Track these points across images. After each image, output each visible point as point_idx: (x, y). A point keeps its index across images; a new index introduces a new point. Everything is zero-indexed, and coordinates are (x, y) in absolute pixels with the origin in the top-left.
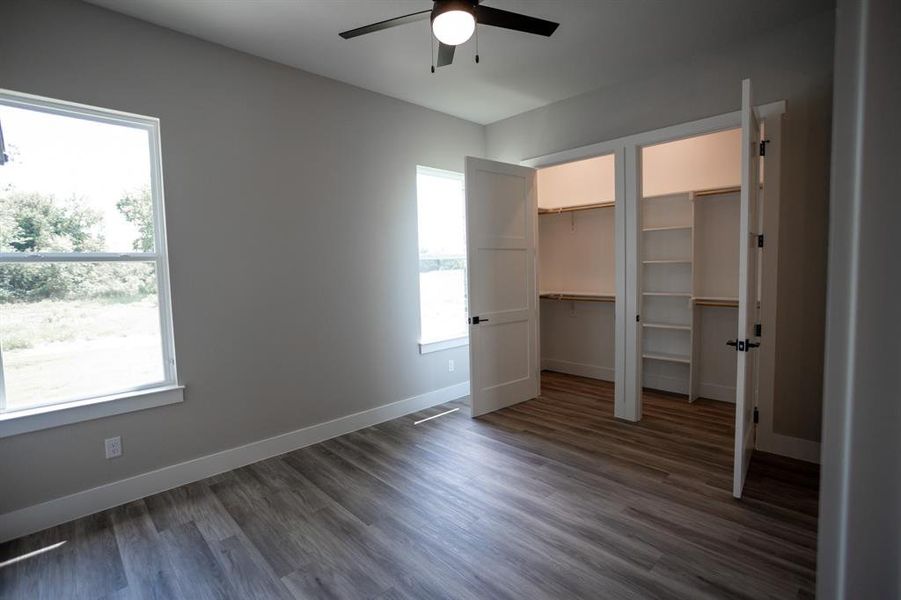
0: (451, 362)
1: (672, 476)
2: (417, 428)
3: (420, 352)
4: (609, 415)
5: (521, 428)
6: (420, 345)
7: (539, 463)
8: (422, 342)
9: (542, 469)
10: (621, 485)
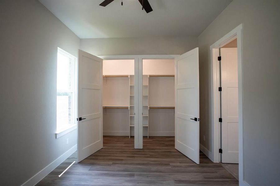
0: (68, 139)
1: (171, 164)
2: (62, 178)
3: (56, 138)
4: (133, 148)
5: (111, 163)
6: (56, 134)
7: (132, 175)
8: (57, 132)
9: (136, 178)
10: (164, 173)
